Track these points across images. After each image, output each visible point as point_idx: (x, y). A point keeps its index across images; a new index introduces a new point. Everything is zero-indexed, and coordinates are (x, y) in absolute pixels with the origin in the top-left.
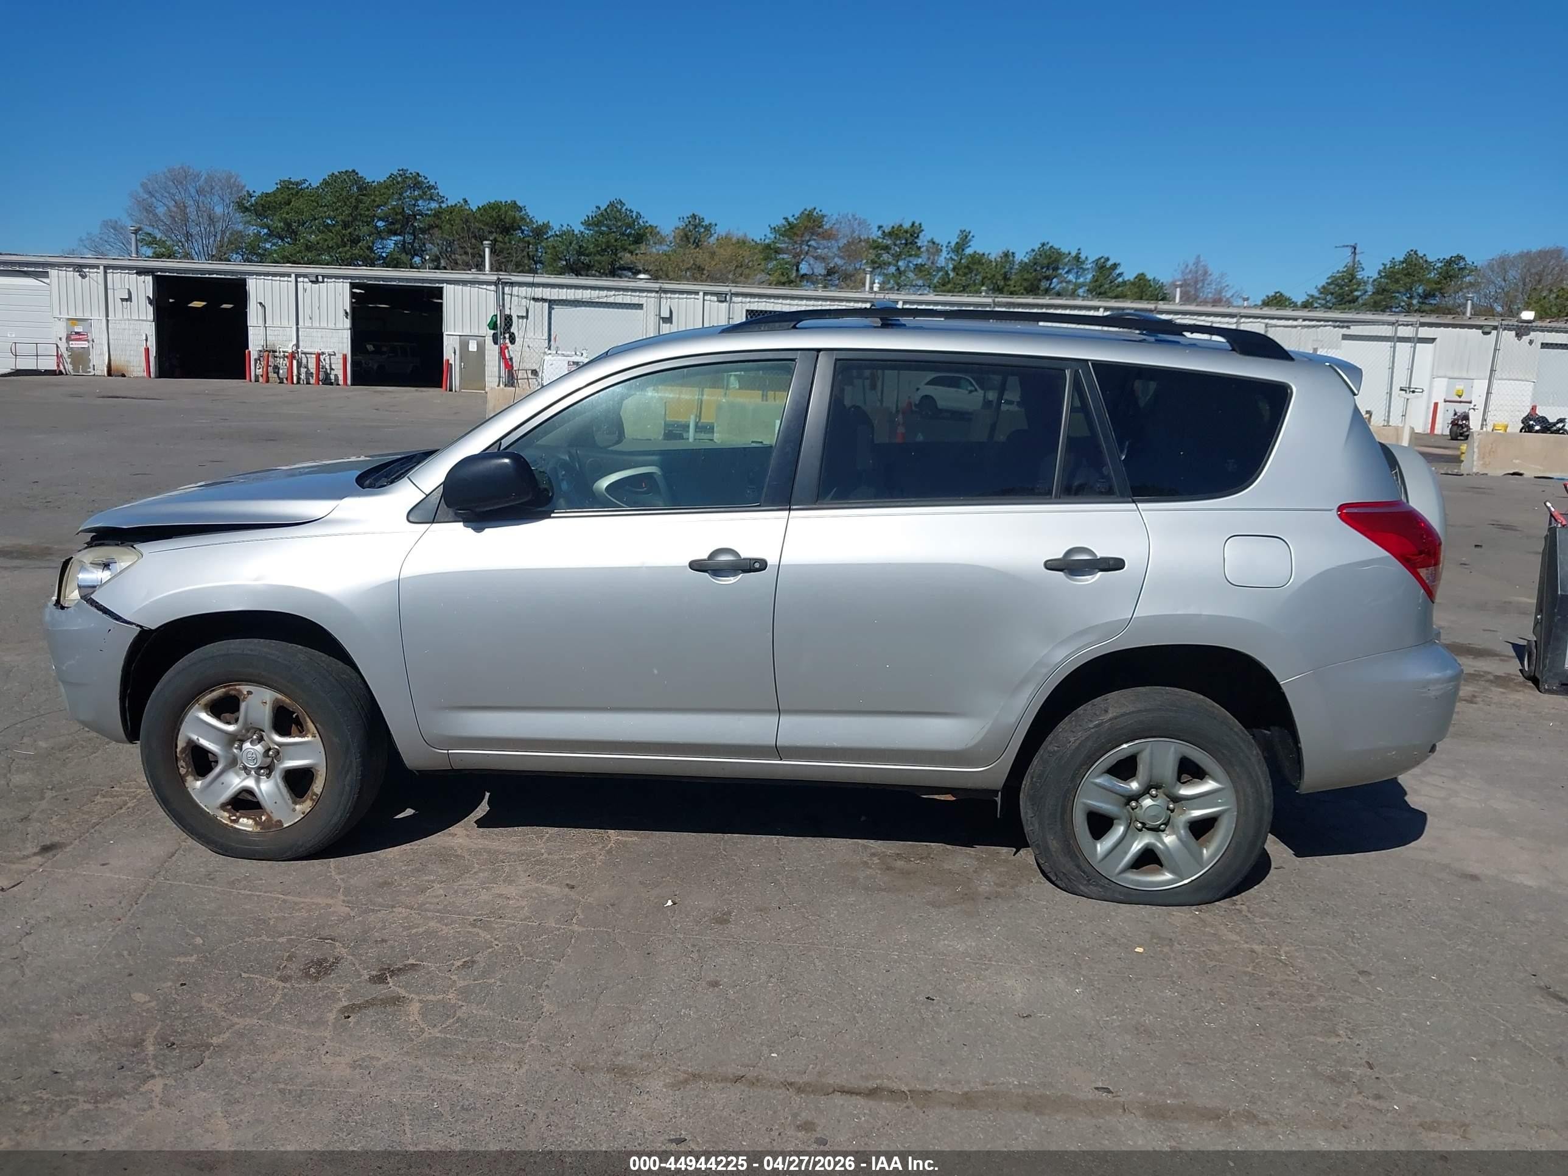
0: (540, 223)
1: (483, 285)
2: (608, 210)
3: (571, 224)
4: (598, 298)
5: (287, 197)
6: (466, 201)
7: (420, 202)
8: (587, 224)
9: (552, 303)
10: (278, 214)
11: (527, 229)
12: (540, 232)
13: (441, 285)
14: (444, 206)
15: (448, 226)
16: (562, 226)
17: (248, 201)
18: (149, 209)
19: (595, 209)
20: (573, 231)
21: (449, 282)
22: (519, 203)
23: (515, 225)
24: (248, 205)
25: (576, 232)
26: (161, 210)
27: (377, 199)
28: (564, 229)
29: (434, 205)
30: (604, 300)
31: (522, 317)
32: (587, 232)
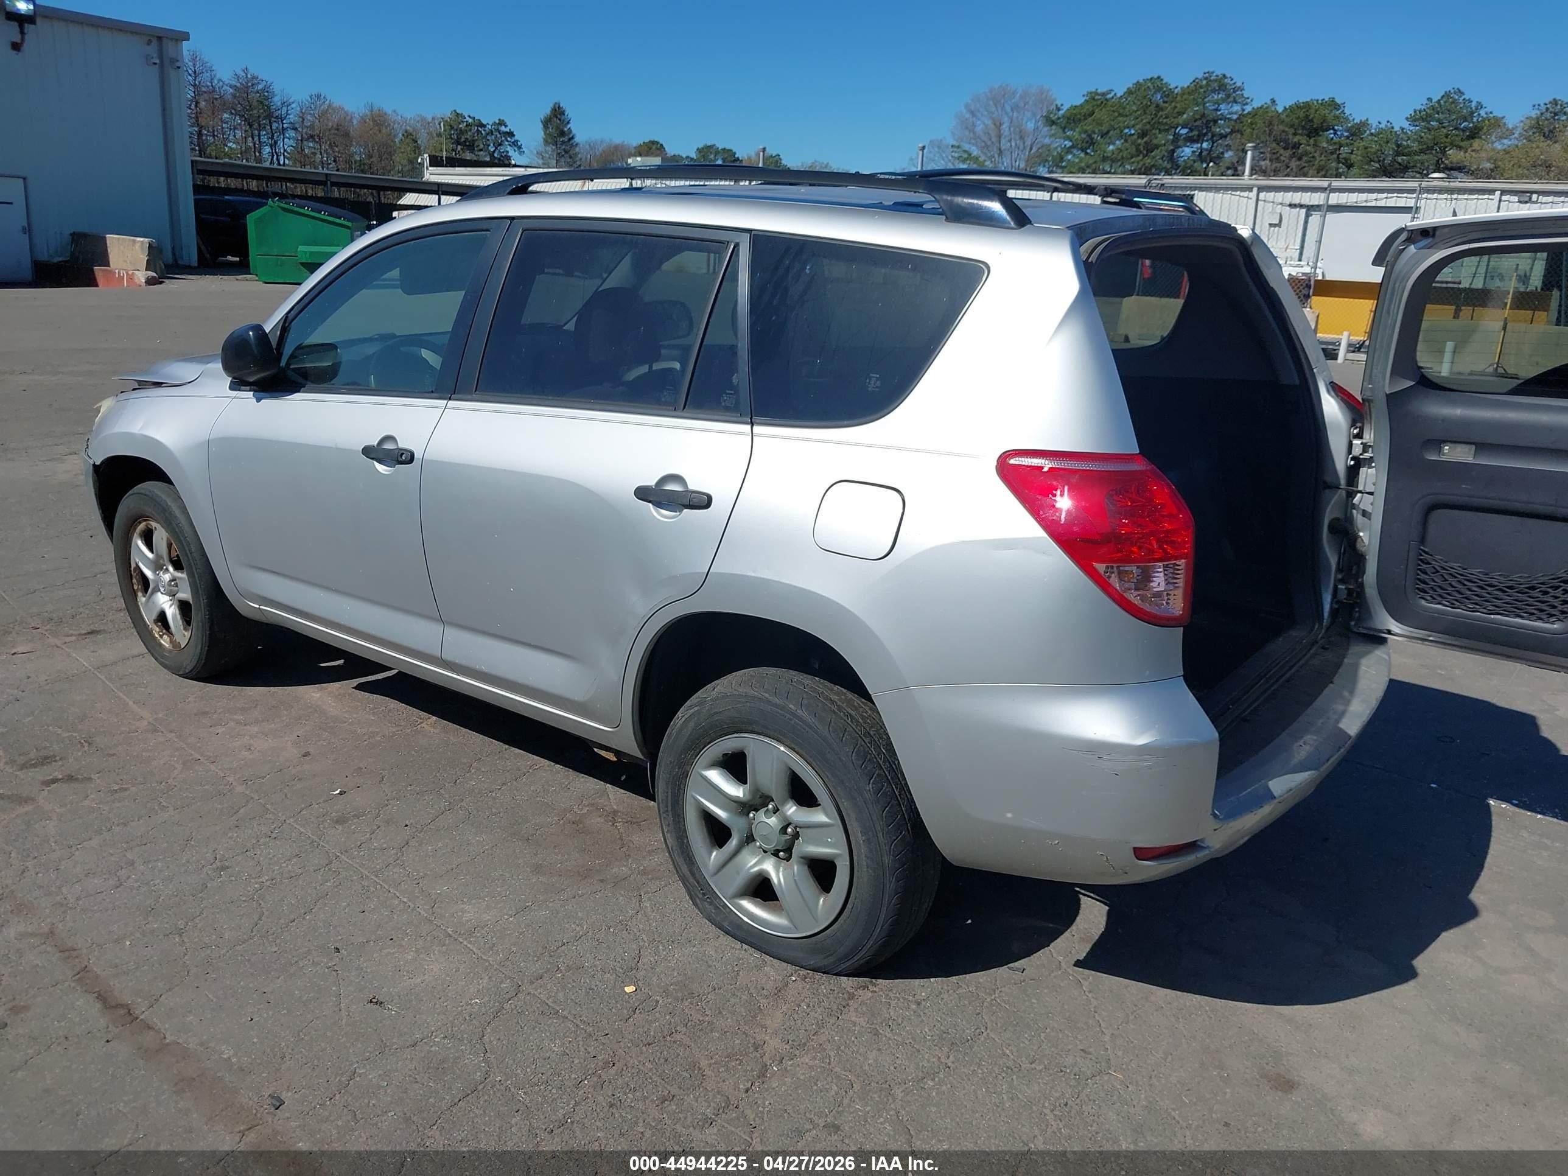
0: (1357, 121)
1: (1237, 191)
2: (1442, 102)
3: (1390, 120)
4: (1366, 201)
5: (1091, 109)
6: (1274, 102)
7: (1222, 107)
8: (1413, 119)
9: (1310, 209)
10: (1080, 126)
11: (1341, 128)
12: (1357, 131)
13: (1192, 193)
14: (1248, 109)
15: (1249, 130)
16: (1380, 123)
17: (1055, 114)
18: (971, 129)
19: (1426, 102)
20: (1393, 128)
21: (1201, 189)
22: (1338, 101)
23: (1325, 124)
24: (1054, 118)
25: (1397, 128)
26: (979, 128)
27: (1178, 105)
28: (1382, 126)
29: (1237, 108)
30: (1373, 204)
31: (1275, 225)
32: (1412, 128)
